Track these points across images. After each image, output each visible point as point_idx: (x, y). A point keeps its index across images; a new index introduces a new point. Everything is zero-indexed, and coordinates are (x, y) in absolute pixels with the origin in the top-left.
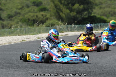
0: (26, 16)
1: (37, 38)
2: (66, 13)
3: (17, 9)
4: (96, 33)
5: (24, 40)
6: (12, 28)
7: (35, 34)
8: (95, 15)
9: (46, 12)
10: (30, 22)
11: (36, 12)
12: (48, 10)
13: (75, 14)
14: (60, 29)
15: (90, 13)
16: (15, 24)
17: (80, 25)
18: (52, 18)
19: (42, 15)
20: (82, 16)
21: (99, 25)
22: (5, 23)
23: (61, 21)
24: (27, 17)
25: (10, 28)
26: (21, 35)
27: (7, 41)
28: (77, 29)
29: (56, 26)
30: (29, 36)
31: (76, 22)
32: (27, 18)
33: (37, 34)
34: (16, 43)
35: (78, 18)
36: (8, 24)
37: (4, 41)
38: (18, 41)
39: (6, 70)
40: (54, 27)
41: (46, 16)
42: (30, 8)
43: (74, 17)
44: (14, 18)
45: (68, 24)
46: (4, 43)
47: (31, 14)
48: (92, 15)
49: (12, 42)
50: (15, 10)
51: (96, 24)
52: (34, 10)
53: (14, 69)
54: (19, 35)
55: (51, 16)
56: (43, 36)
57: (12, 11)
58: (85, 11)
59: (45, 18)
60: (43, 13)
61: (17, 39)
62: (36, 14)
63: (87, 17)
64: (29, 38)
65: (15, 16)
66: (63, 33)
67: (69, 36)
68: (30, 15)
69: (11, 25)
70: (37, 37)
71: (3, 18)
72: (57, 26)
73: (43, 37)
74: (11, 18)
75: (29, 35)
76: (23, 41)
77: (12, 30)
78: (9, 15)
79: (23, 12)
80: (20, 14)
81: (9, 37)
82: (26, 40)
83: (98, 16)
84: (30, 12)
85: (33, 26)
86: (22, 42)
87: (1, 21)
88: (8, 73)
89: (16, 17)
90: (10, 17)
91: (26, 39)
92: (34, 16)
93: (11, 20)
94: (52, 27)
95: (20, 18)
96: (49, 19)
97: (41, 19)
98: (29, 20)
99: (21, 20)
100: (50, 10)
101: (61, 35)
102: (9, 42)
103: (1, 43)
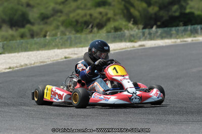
0: (72, 15)
2: (140, 9)
3: (56, 3)
4: (194, 42)
5: (67, 56)
6: (47, 37)
8: (193, 10)
9: (107, 7)
10: (79, 25)
11: (89, 9)
12: (110, 4)
13: (156, 9)
14: (131, 36)
15: (182, 8)
16: (53, 30)
17: (166, 29)
18: (118, 17)
19: (101, 13)
20: (170, 13)
21: (199, 27)
22: (35, 28)
23: (132, 22)
24: (73, 17)
25: (45, 36)
26: (62, 48)
27: (39, 58)
28: (160, 35)
29: (124, 31)
30: (76, 49)
31: (159, 23)
32: (74, 20)
34: (55, 61)
35: (162, 17)
36: (41, 30)
37: (33, 58)
38: (57, 59)
40: (122, 32)
41: (106, 14)
42: (79, 2)
43: (155, 14)
44: (52, 19)
46: (33, 62)
48: (188, 11)
49: (47, 60)
50: (52, 5)
51: (193, 27)
52: (85, 5)
54: (58, 48)
55: (115, 15)
57: (46, 8)
58: (175, 4)
59: (105, 18)
60: (101, 9)
61: (56, 55)
62: (89, 12)
63: (177, 14)
64: (76, 53)
65: (53, 15)
66: (136, 42)
67: (145, 47)
68: (79, 14)
69: (46, 32)
71: (32, 20)
72: (126, 31)
74: (45, 20)
75: (77, 47)
76: (66, 58)
77: (47, 41)
78: (42, 14)
79: (66, 9)
80: (61, 12)
82: (71, 56)
83: (197, 13)
84: (78, 8)
86: (65, 60)
87: (28, 26)
89: (55, 17)
90: (44, 18)
91: (72, 54)
92: (85, 15)
93: (46, 23)
95: (63, 18)
96: (111, 20)
97: (98, 21)
98: (77, 22)
99: (63, 23)
100: (113, 3)
101: (132, 46)
102: (41, 61)
103: (27, 62)
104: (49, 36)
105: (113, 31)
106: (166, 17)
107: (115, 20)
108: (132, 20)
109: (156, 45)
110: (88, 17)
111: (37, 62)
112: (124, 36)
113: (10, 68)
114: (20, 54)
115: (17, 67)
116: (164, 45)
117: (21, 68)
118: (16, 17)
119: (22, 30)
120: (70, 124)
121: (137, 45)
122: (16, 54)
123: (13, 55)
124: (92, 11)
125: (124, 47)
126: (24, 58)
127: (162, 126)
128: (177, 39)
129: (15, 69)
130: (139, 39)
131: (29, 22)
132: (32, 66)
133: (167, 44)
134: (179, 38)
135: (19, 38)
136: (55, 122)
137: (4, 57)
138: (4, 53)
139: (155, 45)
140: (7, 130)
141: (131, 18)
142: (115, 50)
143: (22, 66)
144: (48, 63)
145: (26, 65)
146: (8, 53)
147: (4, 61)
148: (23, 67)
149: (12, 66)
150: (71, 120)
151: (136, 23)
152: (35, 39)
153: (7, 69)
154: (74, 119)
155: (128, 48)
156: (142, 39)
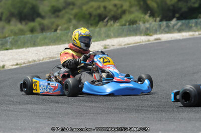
0: (85, 8)
1: (102, 48)
6: (58, 31)
7: (100, 41)
10: (92, 18)
14: (147, 29)
16: (65, 24)
17: (184, 21)
18: (134, 9)
19: (115, 5)
20: (189, 4)
22: (46, 22)
23: (148, 15)
24: (86, 10)
25: (56, 30)
27: (48, 54)
29: (139, 24)
31: (177, 15)
32: (87, 12)
33: (103, 40)
35: (181, 8)
36: (52, 23)
37: (42, 54)
39: (43, 107)
40: (137, 25)
41: (122, 6)
43: (173, 6)
44: (63, 12)
45: (161, 21)
46: (41, 58)
47: (95, 4)
49: (56, 56)
53: (57, 105)
55: (131, 6)
56: (114, 44)
59: (119, 11)
62: (103, 4)
63: (196, 5)
65: (64, 8)
66: (151, 36)
67: (161, 41)
68: (93, 7)
69: (58, 26)
70: (102, 46)
71: (43, 14)
72: (141, 23)
73: (113, 46)
74: (57, 13)
77: (58, 35)
78: (53, 7)
79: (79, 1)
80: (73, 4)
81: (50, 47)
85: (97, 26)
87: (38, 20)
88: (46, 111)
89: (67, 10)
90: (56, 11)
92: (99, 8)
93: (58, 16)
94: (131, 26)
95: (75, 11)
96: (127, 13)
97: (112, 13)
98: (90, 14)
101: (147, 40)
102: (50, 56)
103: (36, 58)
104: (61, 30)
105: (127, 24)
106: (184, 9)
107: (131, 13)
108: (149, 12)
109: (173, 39)
110: (102, 9)
111: (47, 58)
112: (139, 29)
113: (17, 64)
114: (28, 49)
115: (24, 63)
116: (181, 38)
117: (28, 64)
118: (26, 10)
119: (32, 24)
120: (78, 123)
121: (152, 38)
122: (24, 50)
123: (20, 50)
124: (106, 4)
125: (139, 41)
126: (33, 53)
127: (176, 124)
128: (195, 31)
129: (22, 65)
130: (155, 32)
131: (39, 15)
132: (41, 61)
133: (185, 37)
134: (198, 31)
135: (29, 32)
136: (62, 120)
137: (11, 53)
138: (11, 49)
139: (171, 38)
140: (11, 129)
141: (148, 11)
142: (129, 44)
143: (30, 62)
144: (57, 59)
145: (35, 61)
146: (16, 48)
147: (11, 57)
148: (32, 63)
149: (19, 62)
150: (79, 119)
151: (152, 15)
152: (44, 33)
153: (14, 65)
154: (83, 117)
155: (143, 42)
156: (158, 33)
